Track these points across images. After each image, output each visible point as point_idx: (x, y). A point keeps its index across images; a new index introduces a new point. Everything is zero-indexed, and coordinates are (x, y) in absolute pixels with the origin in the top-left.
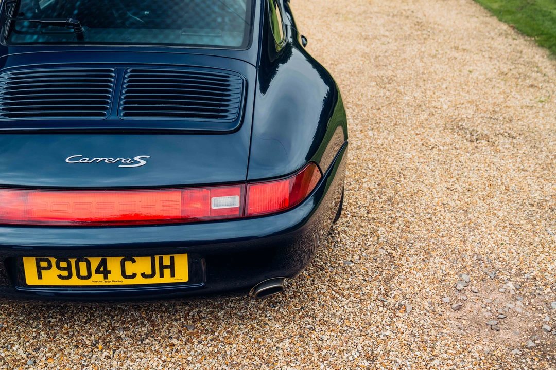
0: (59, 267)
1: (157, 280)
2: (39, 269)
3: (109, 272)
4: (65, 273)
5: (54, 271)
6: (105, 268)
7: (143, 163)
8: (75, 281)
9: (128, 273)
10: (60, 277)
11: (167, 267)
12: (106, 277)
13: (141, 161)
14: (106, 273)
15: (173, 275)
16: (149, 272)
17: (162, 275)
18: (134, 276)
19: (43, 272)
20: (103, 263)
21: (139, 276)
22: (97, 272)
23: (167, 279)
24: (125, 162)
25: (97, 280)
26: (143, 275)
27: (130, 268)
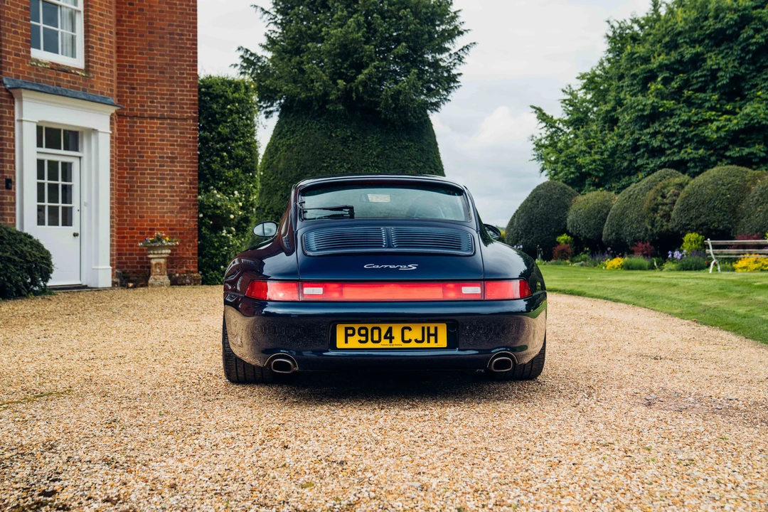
0: (360, 334)
1: (425, 345)
2: (347, 335)
3: (393, 338)
4: (363, 339)
5: (357, 337)
6: (391, 334)
7: (414, 268)
8: (370, 345)
9: (406, 339)
10: (360, 341)
11: (432, 335)
12: (391, 342)
13: (413, 267)
14: (391, 338)
15: (436, 342)
16: (420, 339)
17: (429, 342)
18: (410, 341)
19: (349, 337)
20: (390, 330)
21: (413, 342)
22: (386, 337)
23: (432, 344)
24: (403, 268)
25: (385, 343)
26: (416, 341)
27: (408, 335)
